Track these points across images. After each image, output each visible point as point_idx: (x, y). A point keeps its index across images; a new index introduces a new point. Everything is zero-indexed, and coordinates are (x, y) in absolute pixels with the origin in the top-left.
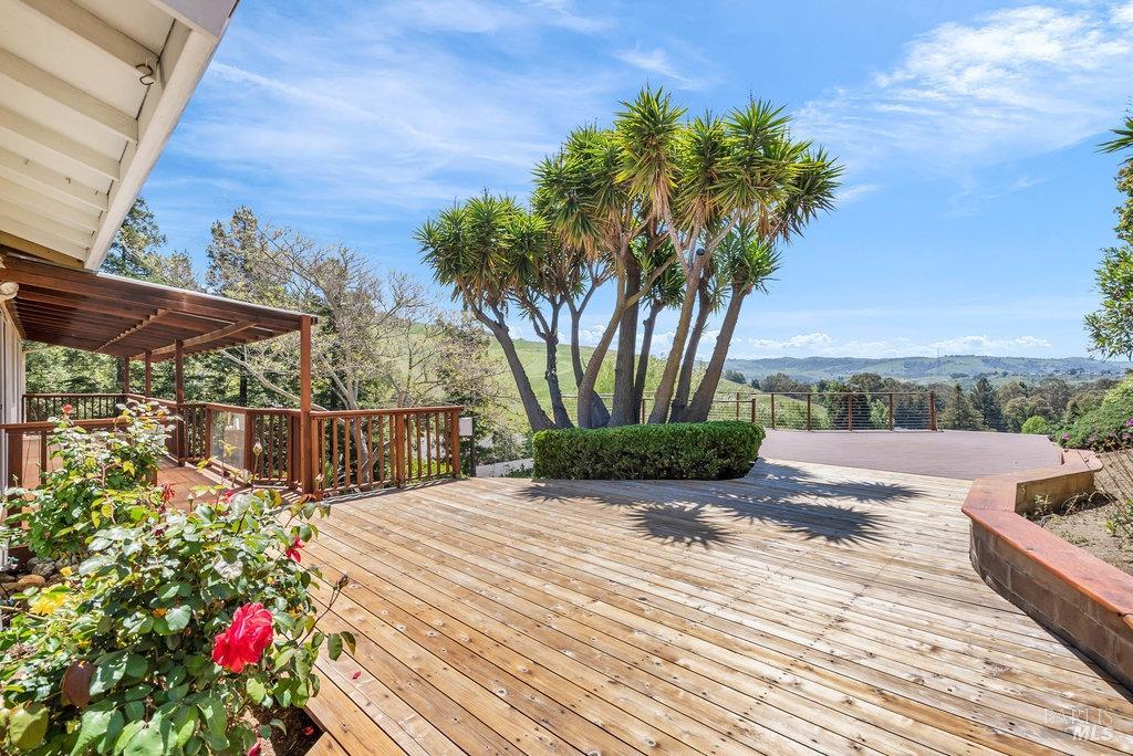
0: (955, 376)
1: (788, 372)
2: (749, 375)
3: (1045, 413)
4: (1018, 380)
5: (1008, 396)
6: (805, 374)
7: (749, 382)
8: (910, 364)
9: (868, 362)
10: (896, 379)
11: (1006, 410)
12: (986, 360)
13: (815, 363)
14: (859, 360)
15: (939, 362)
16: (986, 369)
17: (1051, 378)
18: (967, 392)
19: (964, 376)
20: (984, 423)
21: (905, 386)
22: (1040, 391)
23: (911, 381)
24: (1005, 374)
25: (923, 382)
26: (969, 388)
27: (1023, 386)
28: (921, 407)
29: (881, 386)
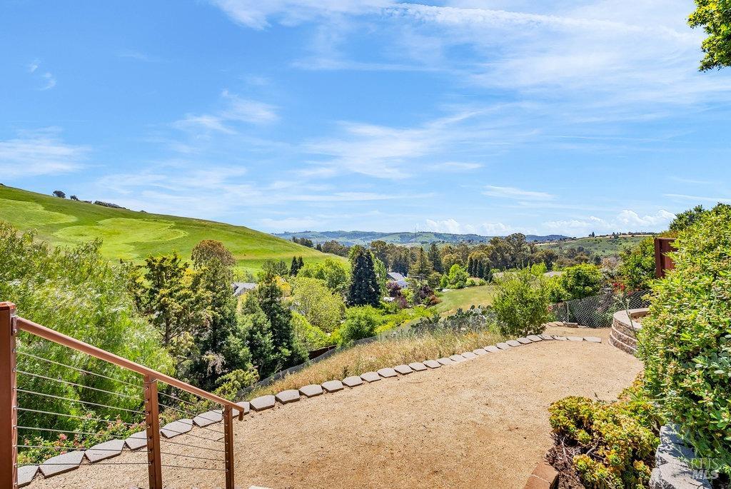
0: (423, 243)
1: (340, 240)
2: (315, 241)
3: (459, 262)
4: (448, 245)
5: (444, 254)
6: (350, 241)
7: (315, 245)
8: (404, 236)
9: (383, 235)
10: (395, 244)
11: (443, 261)
12: (436, 235)
13: (356, 235)
14: (378, 234)
15: (416, 235)
16: (436, 239)
17: (461, 244)
18: (426, 252)
19: (426, 243)
20: (434, 269)
21: (398, 249)
22: (457, 251)
23: (403, 245)
24: (443, 242)
25: (408, 246)
26: (427, 249)
27: (450, 247)
28: (405, 259)
29: (386, 248)
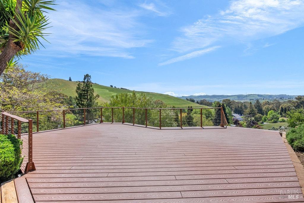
0: (251, 100)
1: (207, 99)
2: (196, 100)
3: (274, 110)
4: (267, 100)
5: (264, 105)
6: (211, 99)
8: (239, 96)
9: (228, 96)
10: (235, 100)
11: (264, 109)
12: (258, 95)
13: (214, 96)
14: (226, 96)
15: (246, 96)
16: (258, 98)
17: (275, 100)
19: (253, 99)
20: (258, 112)
21: (236, 103)
22: (273, 103)
23: (239, 101)
24: (263, 99)
25: (242, 101)
26: (254, 103)
27: (268, 102)
28: (241, 108)
29: (231, 102)
